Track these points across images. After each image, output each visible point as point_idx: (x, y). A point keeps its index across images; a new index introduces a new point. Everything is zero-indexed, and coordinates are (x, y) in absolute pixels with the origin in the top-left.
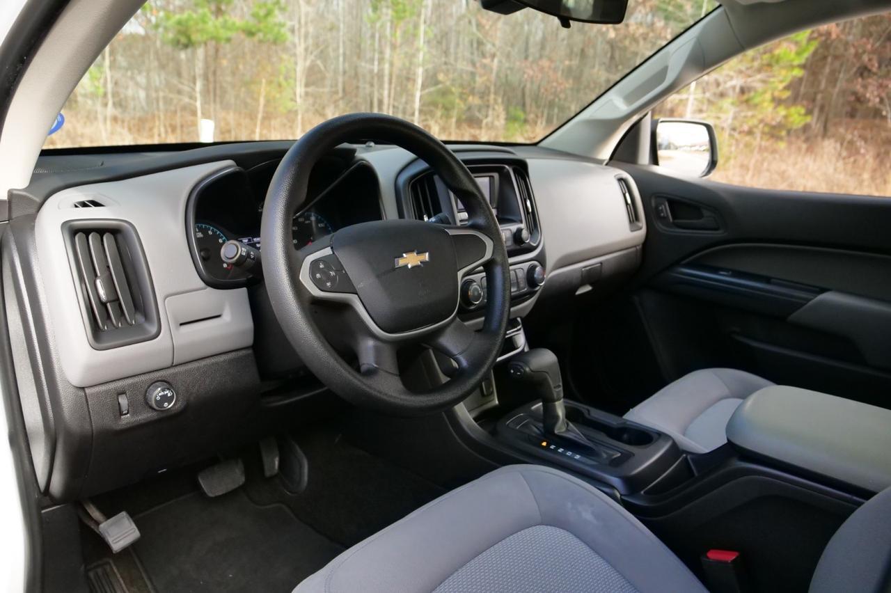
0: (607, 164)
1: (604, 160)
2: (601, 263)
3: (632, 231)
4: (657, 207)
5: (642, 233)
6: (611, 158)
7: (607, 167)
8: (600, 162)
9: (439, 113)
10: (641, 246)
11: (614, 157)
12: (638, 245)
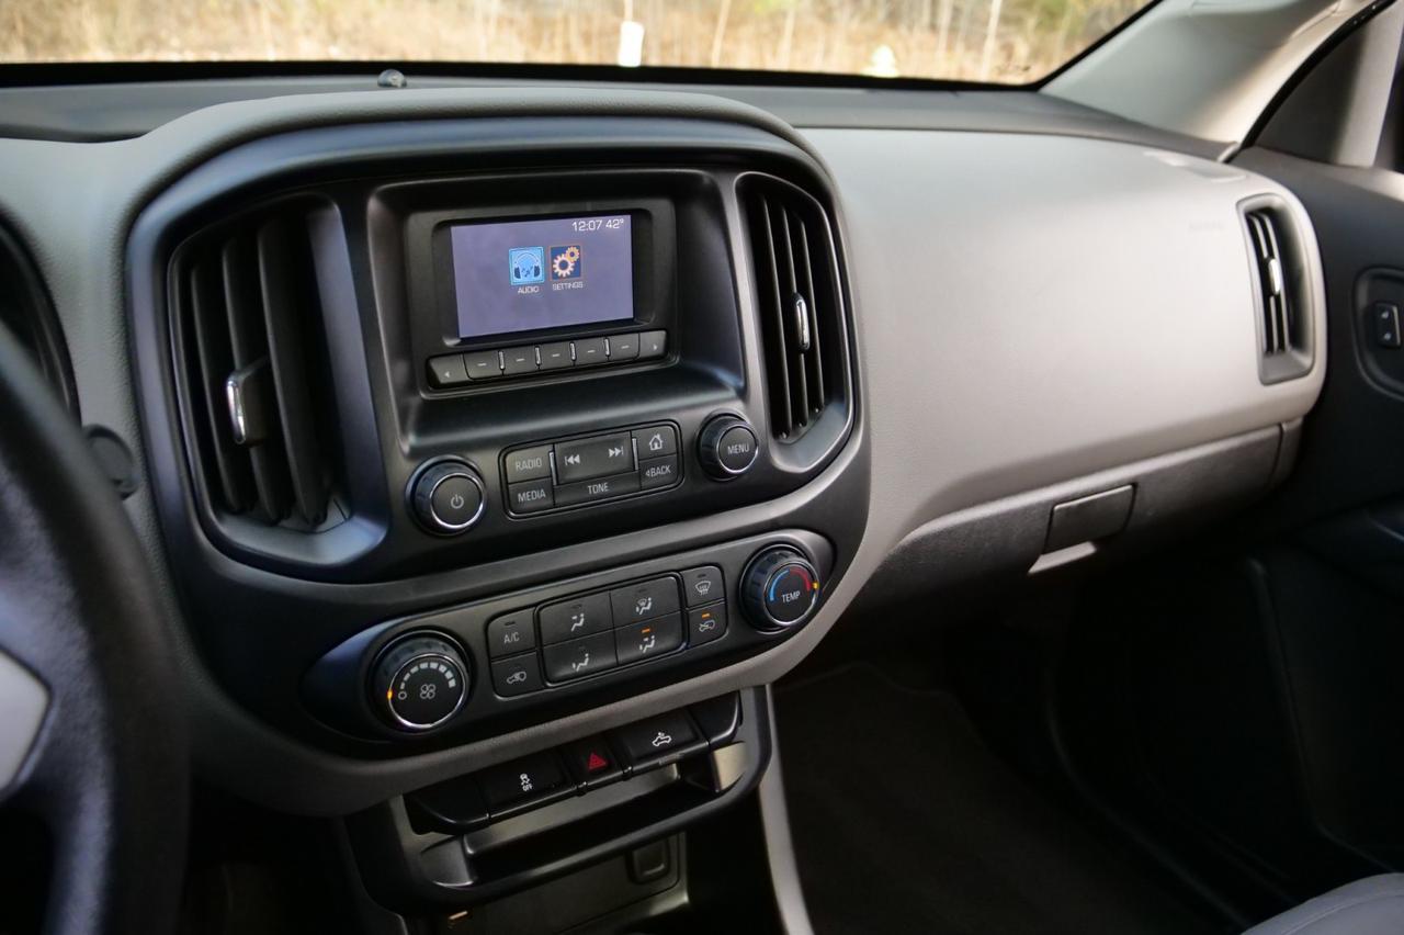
0: (1228, 161)
1: (1225, 146)
2: (1134, 484)
3: (1266, 382)
4: (1373, 311)
5: (1305, 385)
6: (1251, 139)
7: (1229, 168)
8: (1207, 150)
9: (1031, 22)
10: (1299, 421)
11: (1260, 139)
12: (1288, 421)
